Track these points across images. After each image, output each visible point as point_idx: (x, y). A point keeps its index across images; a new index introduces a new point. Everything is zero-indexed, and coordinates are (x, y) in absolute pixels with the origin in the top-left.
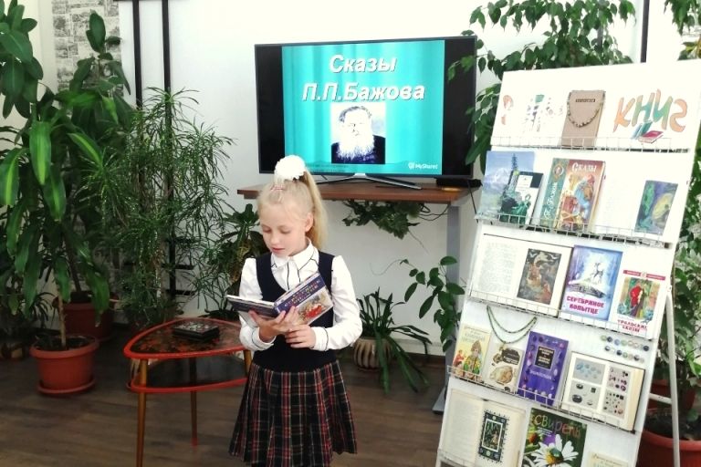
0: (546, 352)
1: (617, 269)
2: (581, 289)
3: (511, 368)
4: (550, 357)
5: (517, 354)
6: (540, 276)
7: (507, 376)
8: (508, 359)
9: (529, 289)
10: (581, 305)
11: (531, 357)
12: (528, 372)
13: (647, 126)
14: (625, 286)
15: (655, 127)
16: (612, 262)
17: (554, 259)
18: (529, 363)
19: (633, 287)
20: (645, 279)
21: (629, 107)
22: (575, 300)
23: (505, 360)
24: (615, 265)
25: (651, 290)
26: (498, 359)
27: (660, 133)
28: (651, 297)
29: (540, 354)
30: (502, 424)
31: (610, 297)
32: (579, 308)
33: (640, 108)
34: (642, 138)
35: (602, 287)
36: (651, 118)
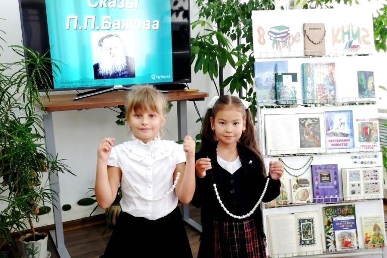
0: (326, 174)
1: (351, 120)
2: (335, 134)
3: (306, 189)
4: (329, 175)
5: (307, 180)
6: (312, 132)
7: (305, 195)
8: (303, 185)
9: (307, 141)
10: (338, 143)
11: (317, 180)
12: (317, 188)
13: (351, 43)
14: (359, 128)
15: (355, 43)
16: (348, 117)
17: (316, 121)
18: (316, 183)
19: (363, 127)
20: (368, 121)
21: (338, 33)
22: (333, 141)
23: (301, 186)
24: (350, 118)
25: (374, 126)
26: (296, 187)
27: (359, 46)
28: (374, 130)
29: (321, 176)
30: (311, 223)
31: (352, 135)
32: (337, 145)
33: (344, 34)
34: (349, 49)
35: (347, 130)
36: (352, 39)
